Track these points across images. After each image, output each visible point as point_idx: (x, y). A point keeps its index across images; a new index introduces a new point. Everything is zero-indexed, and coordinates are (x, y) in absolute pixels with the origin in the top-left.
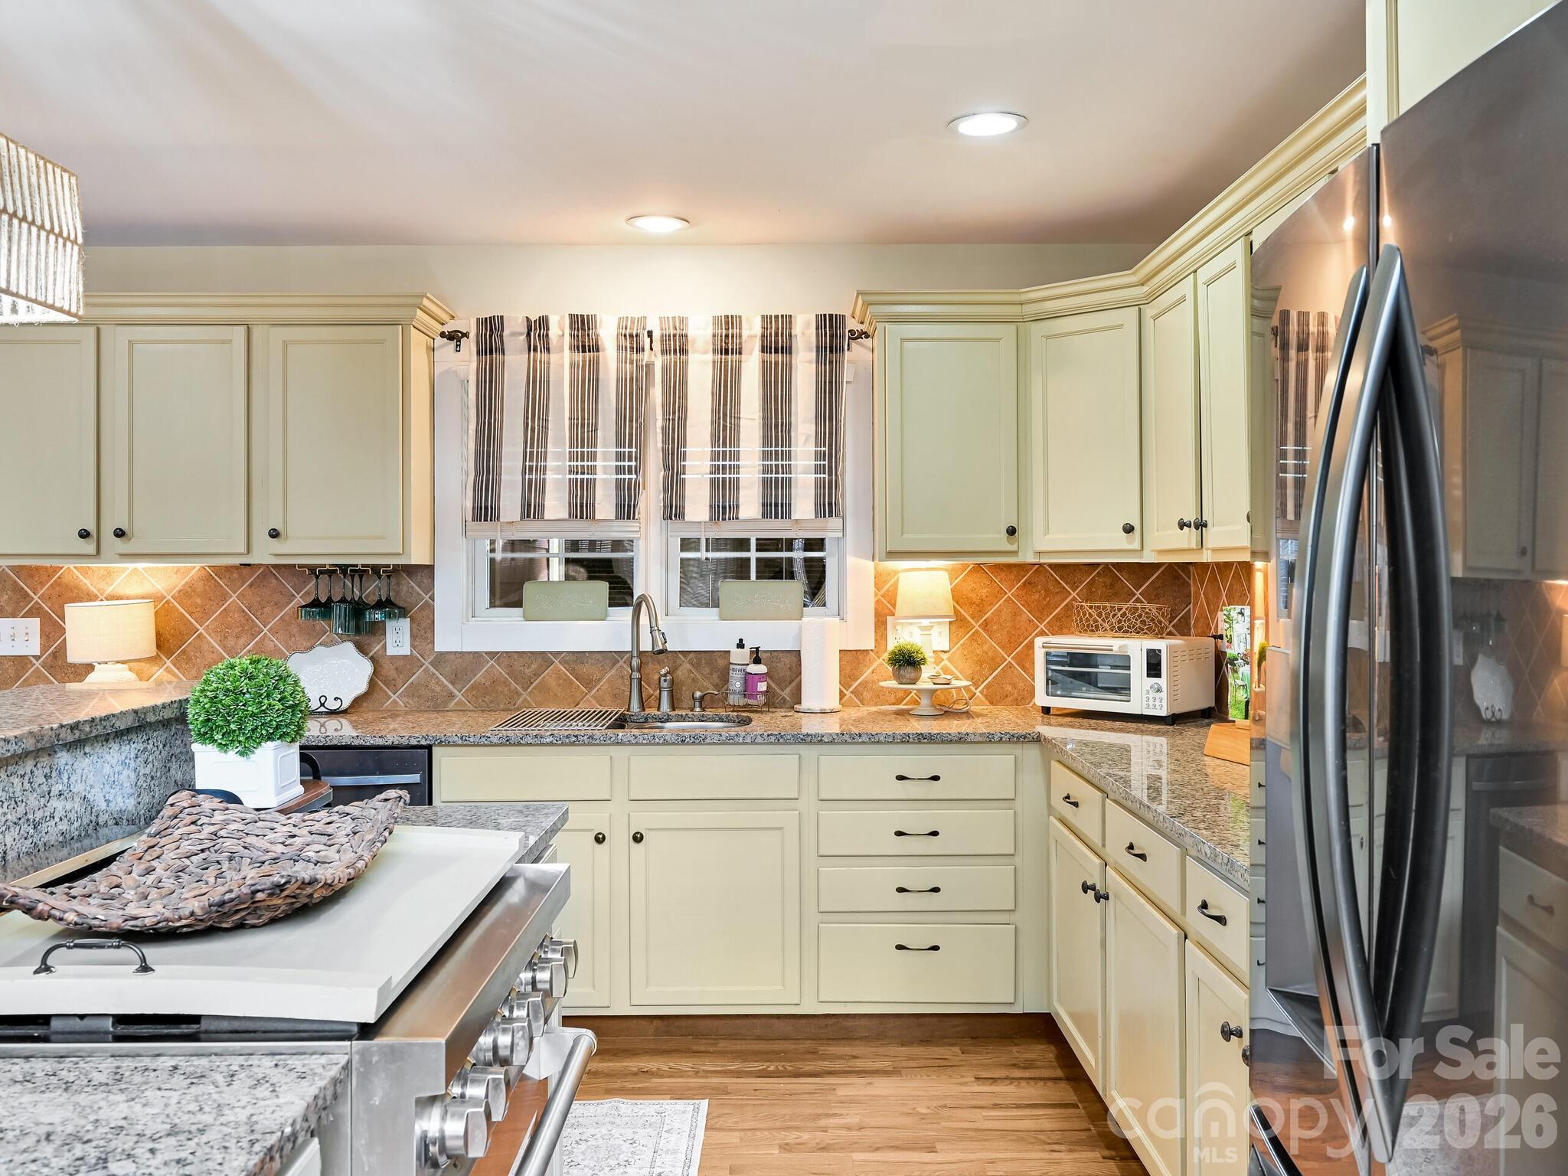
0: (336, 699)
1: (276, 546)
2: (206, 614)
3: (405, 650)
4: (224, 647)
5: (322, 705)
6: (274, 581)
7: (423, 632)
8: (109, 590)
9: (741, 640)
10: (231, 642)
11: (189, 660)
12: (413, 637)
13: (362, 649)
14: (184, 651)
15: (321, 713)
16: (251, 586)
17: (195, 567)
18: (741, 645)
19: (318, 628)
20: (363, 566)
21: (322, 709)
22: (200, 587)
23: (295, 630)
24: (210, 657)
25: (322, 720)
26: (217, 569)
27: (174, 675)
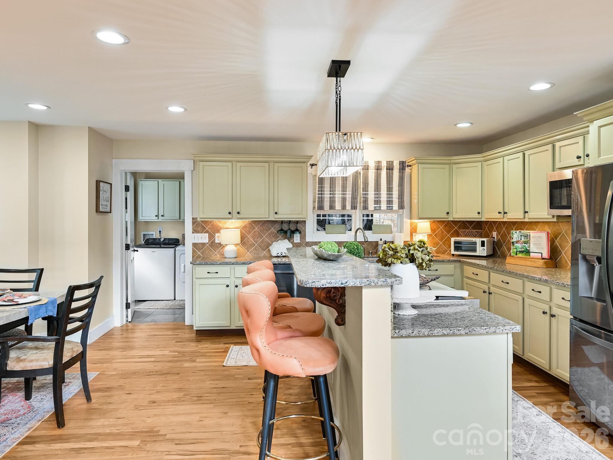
0: (285, 253)
1: (276, 216)
2: (250, 232)
3: (299, 241)
4: (254, 241)
5: (282, 254)
6: (266, 224)
7: (303, 237)
8: (225, 226)
9: (381, 239)
10: (256, 239)
11: (245, 244)
12: (300, 238)
13: (289, 241)
14: (244, 242)
15: (281, 256)
16: (261, 225)
17: (247, 221)
18: (381, 240)
19: (277, 236)
20: (287, 221)
21: (282, 256)
22: (248, 226)
23: (271, 236)
24: (251, 243)
25: (282, 258)
26: (251, 221)
27: (242, 247)
